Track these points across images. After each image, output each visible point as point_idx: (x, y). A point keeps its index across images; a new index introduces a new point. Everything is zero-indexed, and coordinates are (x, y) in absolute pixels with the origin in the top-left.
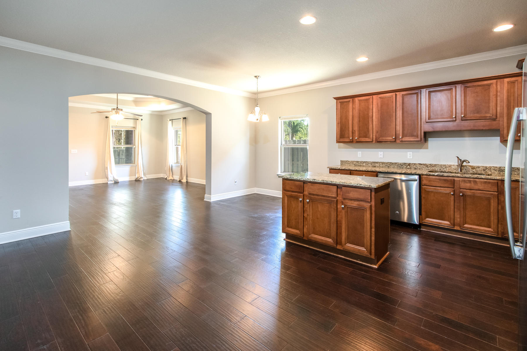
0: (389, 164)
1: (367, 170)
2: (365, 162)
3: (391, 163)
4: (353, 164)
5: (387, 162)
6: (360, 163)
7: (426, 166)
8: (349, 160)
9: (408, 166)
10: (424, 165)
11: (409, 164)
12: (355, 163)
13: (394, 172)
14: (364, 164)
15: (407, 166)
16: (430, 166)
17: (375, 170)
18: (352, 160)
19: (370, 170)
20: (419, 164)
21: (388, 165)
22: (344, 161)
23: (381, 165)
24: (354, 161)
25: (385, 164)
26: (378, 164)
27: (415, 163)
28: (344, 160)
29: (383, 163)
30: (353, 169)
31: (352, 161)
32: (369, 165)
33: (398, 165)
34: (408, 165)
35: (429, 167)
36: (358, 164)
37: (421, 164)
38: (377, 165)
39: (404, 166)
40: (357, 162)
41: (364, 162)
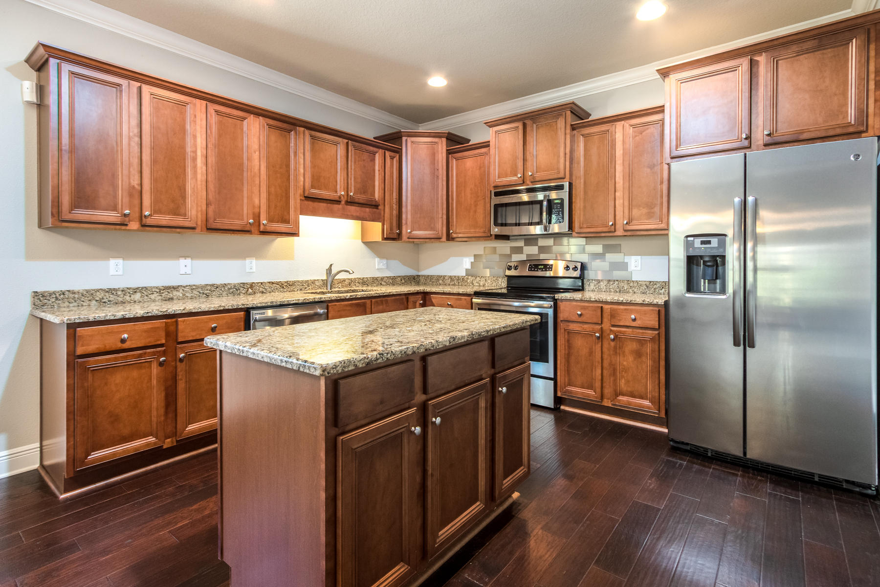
0: (209, 288)
1: (222, 308)
2: (137, 288)
3: (213, 285)
4: (94, 299)
5: (203, 283)
6: (119, 293)
7: (280, 286)
8: (76, 288)
9: (250, 289)
10: (277, 283)
11: (252, 285)
12: (99, 296)
13: (284, 302)
14: (137, 296)
15: (248, 290)
16: (286, 284)
17: (243, 305)
18: (87, 288)
19: (230, 308)
20: (270, 282)
21: (206, 292)
22: (51, 294)
23: (187, 295)
24: (98, 290)
25: (200, 290)
26: (181, 291)
27: (262, 282)
28: (51, 289)
29: (193, 288)
30: (180, 312)
31: (87, 291)
32: (153, 297)
33: (229, 289)
34: (249, 286)
35: (285, 287)
36: (112, 298)
37: (273, 283)
38: (178, 293)
39: (242, 289)
40: (111, 291)
41: (135, 291)
